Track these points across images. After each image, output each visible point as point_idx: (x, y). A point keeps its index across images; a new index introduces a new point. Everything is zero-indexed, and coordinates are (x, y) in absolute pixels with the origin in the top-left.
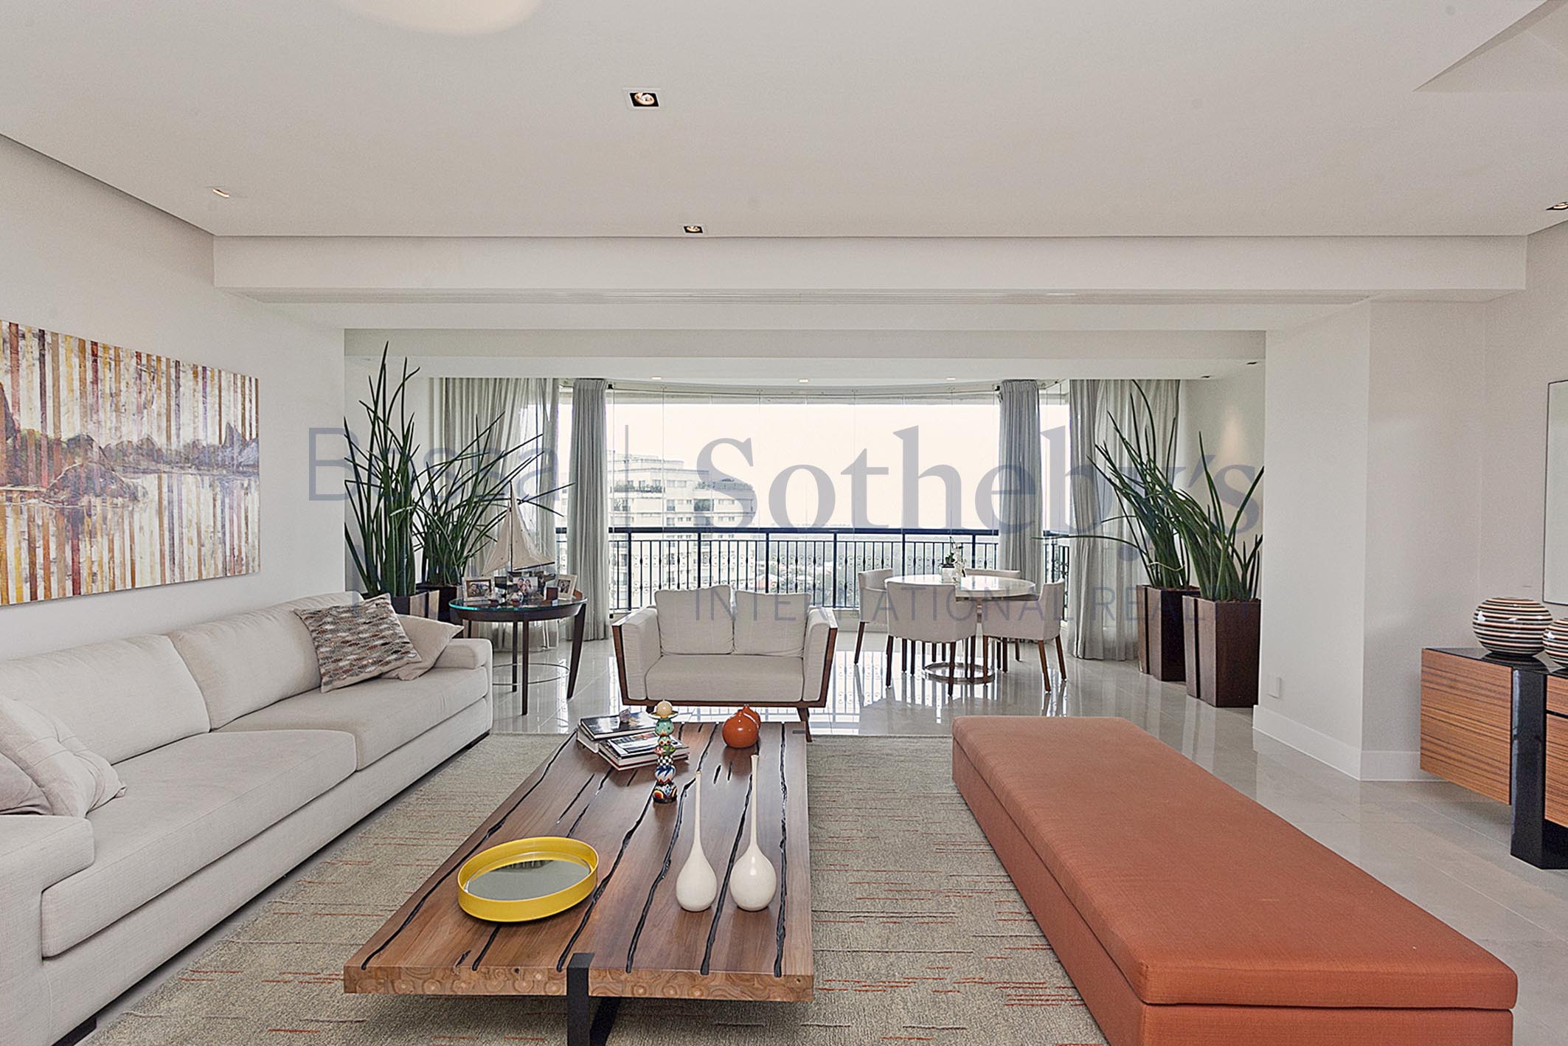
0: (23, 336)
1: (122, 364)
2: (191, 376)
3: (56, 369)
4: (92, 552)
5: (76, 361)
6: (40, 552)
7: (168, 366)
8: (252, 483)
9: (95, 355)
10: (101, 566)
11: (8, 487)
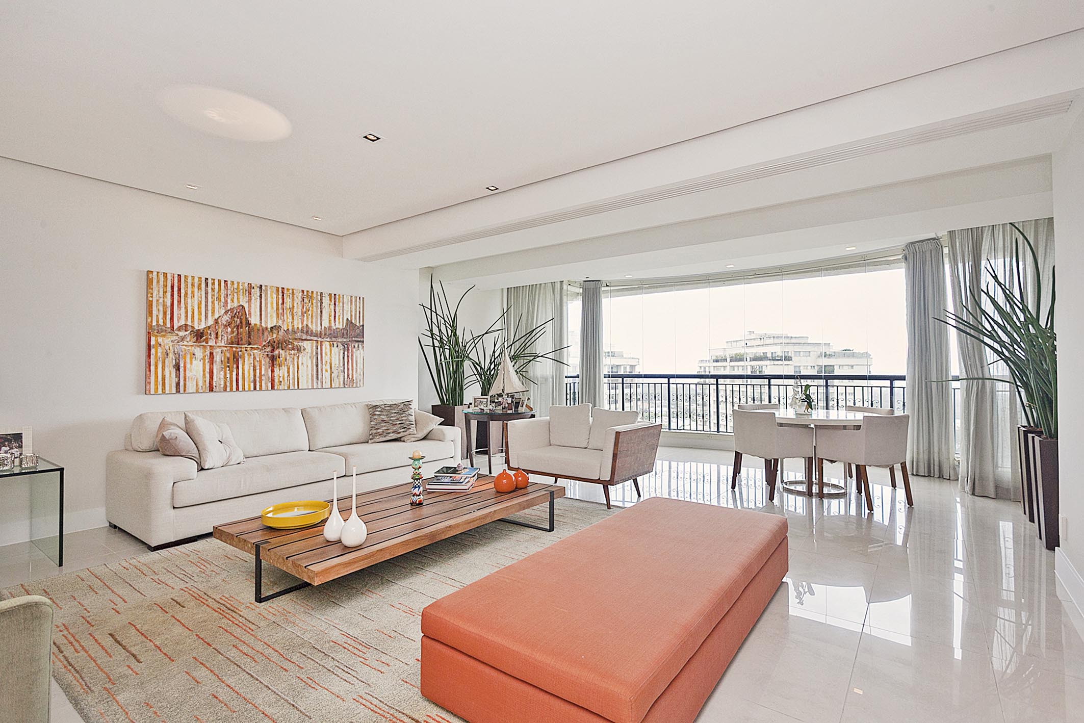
0: (253, 288)
1: (295, 296)
2: (328, 298)
3: (266, 299)
4: (280, 372)
5: (275, 296)
6: (258, 371)
7: (317, 295)
8: (360, 346)
9: (283, 293)
10: (284, 379)
11: (246, 346)
